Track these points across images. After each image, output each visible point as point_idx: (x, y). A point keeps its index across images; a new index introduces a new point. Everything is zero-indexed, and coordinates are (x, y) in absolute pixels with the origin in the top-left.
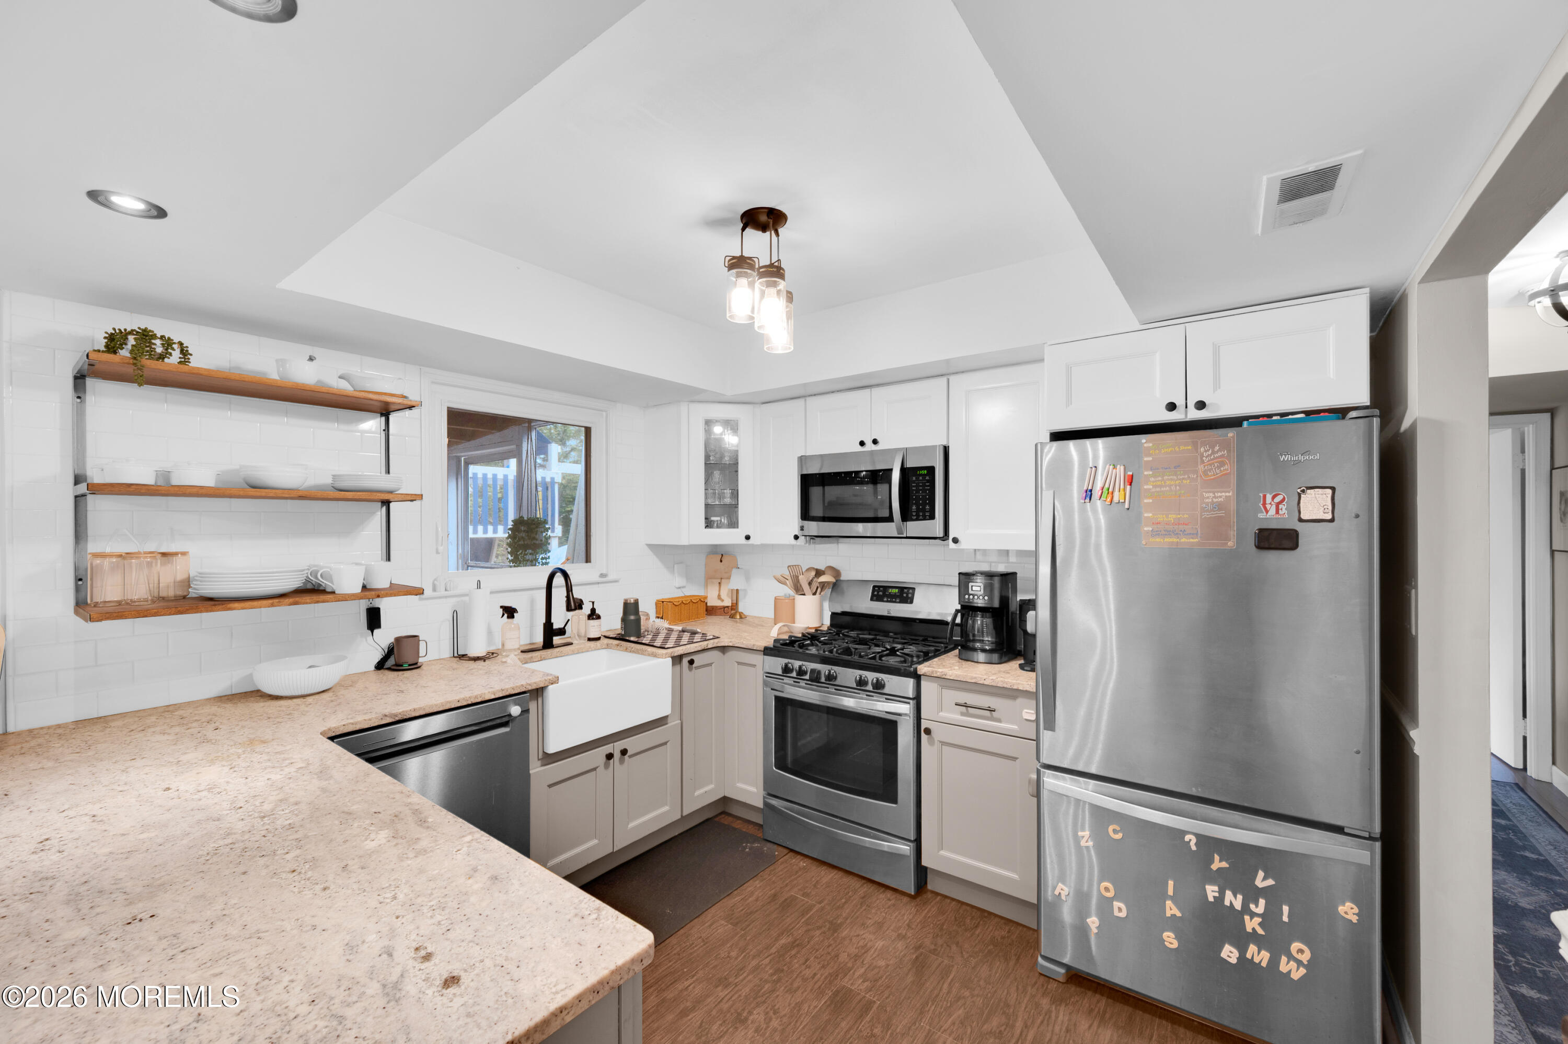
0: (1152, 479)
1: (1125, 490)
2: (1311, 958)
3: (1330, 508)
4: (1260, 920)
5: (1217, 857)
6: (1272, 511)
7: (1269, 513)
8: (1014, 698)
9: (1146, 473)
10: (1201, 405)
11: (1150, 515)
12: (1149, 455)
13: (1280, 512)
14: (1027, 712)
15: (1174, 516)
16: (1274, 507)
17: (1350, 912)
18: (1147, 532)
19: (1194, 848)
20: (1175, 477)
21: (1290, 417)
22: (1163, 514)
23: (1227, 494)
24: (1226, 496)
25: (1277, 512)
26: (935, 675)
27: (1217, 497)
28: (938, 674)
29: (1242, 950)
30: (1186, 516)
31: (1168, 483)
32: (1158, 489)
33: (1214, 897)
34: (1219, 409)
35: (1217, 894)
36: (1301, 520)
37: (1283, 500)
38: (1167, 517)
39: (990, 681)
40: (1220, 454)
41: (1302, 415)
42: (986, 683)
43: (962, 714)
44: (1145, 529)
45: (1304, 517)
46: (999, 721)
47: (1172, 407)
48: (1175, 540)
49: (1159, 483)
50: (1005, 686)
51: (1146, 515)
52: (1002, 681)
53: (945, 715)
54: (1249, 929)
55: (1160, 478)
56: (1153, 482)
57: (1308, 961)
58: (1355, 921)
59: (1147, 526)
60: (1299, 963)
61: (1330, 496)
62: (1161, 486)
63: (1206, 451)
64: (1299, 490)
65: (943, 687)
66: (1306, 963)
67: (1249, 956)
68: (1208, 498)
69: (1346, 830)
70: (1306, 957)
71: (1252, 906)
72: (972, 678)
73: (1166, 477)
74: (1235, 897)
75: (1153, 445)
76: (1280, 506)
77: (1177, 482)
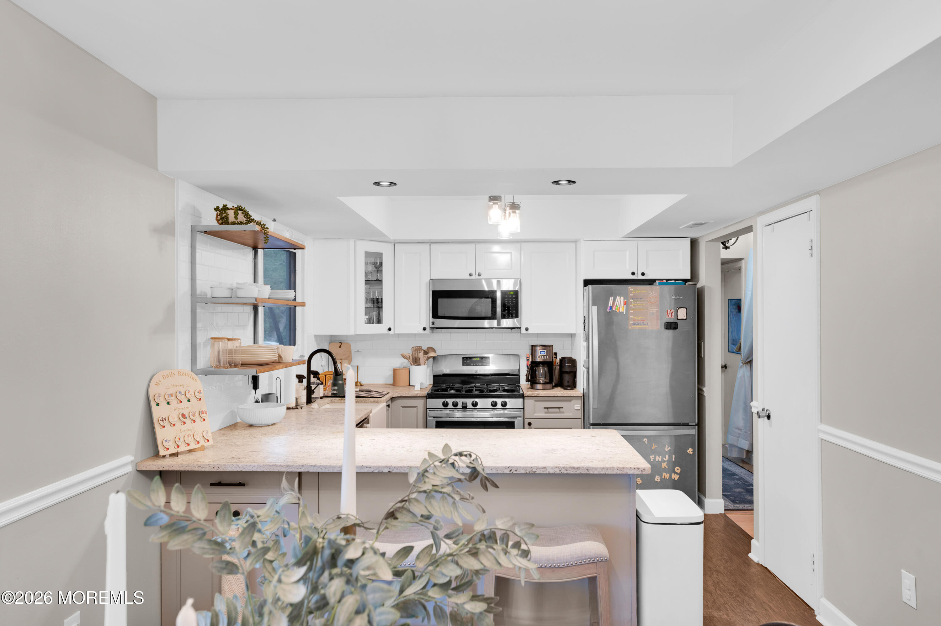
0: (633, 303)
1: (624, 307)
2: (681, 470)
3: (685, 315)
4: (666, 463)
5: (653, 444)
6: (670, 316)
7: (669, 317)
8: (570, 401)
9: (631, 300)
10: (643, 274)
11: (632, 317)
12: (632, 293)
13: (672, 316)
14: (576, 406)
15: (640, 317)
16: (670, 314)
17: (691, 451)
18: (631, 324)
19: (646, 443)
20: (640, 303)
21: (670, 281)
22: (637, 317)
23: (657, 309)
24: (657, 310)
25: (671, 316)
26: (533, 395)
27: (654, 311)
28: (535, 394)
29: (661, 476)
30: (644, 317)
31: (638, 304)
32: (635, 307)
33: (653, 459)
34: (649, 276)
35: (654, 458)
36: (678, 319)
37: (673, 312)
38: (638, 318)
39: (561, 394)
40: (654, 294)
41: (673, 281)
42: (559, 395)
43: (546, 413)
44: (631, 322)
45: (679, 318)
46: (563, 413)
47: (633, 274)
48: (641, 327)
49: (635, 305)
50: (568, 395)
51: (631, 317)
52: (566, 394)
53: (537, 415)
54: (663, 467)
55: (636, 303)
56: (633, 304)
57: (680, 472)
58: (692, 454)
59: (631, 321)
60: (677, 474)
61: (685, 311)
62: (636, 306)
63: (650, 293)
64: (677, 309)
65: (536, 401)
66: (679, 473)
67: (663, 477)
68: (651, 311)
69: (689, 424)
70: (679, 472)
71: (664, 459)
72: (552, 394)
73: (637, 302)
74: (659, 457)
75: (633, 289)
76: (672, 314)
77: (641, 304)
